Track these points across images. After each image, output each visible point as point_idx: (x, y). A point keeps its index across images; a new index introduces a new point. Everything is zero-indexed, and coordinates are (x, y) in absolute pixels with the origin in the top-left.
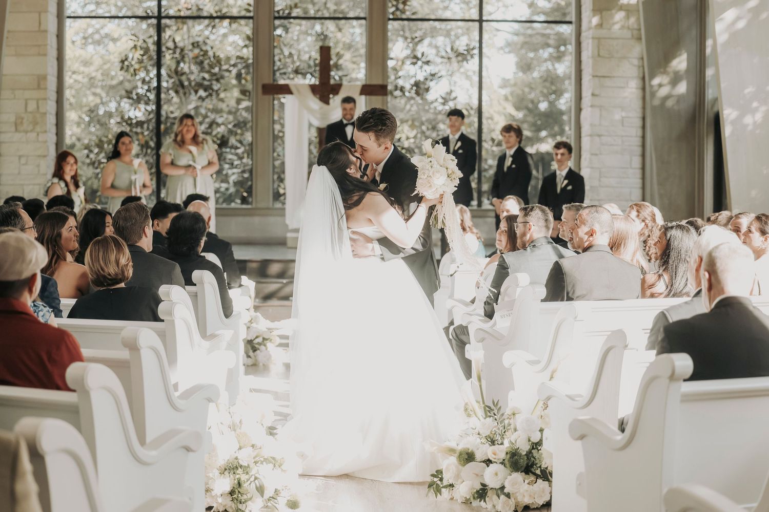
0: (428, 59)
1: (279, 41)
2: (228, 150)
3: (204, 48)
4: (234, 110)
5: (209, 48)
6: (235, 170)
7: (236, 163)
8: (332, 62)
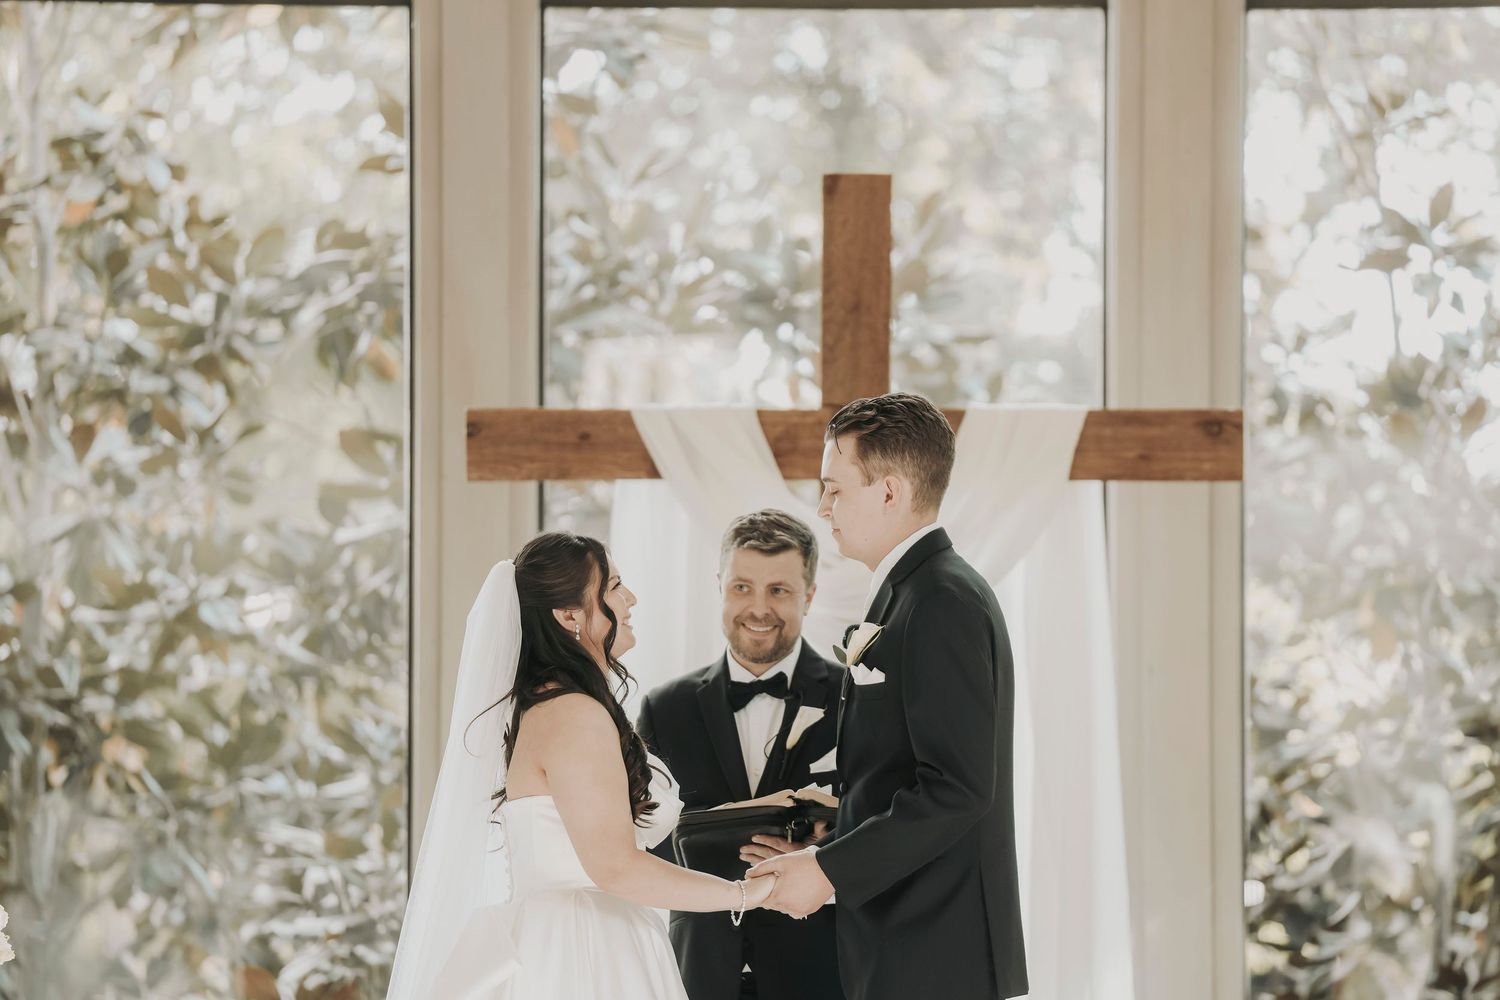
0: (1471, 232)
1: (578, 132)
2: (277, 783)
3: (130, 173)
4: (305, 555)
5: (160, 178)
6: (307, 924)
7: (314, 876)
8: (897, 259)
